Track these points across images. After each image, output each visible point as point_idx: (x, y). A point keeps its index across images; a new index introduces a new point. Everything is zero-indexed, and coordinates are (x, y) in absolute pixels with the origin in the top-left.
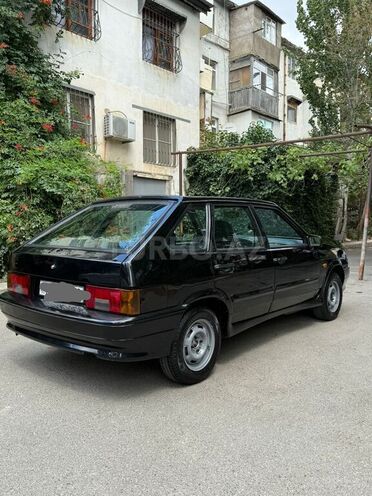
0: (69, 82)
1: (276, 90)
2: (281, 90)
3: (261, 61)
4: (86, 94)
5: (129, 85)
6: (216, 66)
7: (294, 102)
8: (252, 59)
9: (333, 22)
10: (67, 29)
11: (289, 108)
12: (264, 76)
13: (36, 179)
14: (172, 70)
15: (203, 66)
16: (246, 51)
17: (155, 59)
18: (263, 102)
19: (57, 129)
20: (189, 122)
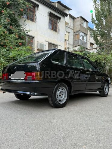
0: (27, 33)
1: (87, 40)
2: (88, 40)
3: (82, 32)
4: (32, 37)
5: (44, 35)
6: (70, 34)
7: (92, 44)
8: (80, 32)
9: (103, 21)
10: (28, 19)
11: (91, 46)
12: (83, 36)
13: (16, 56)
14: (57, 32)
15: (66, 33)
16: (78, 29)
17: (52, 28)
18: (83, 43)
19: (23, 44)
20: (61, 46)
